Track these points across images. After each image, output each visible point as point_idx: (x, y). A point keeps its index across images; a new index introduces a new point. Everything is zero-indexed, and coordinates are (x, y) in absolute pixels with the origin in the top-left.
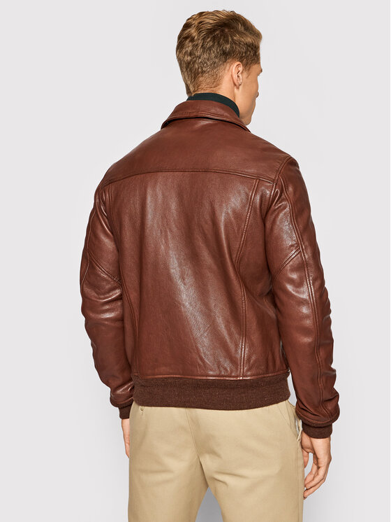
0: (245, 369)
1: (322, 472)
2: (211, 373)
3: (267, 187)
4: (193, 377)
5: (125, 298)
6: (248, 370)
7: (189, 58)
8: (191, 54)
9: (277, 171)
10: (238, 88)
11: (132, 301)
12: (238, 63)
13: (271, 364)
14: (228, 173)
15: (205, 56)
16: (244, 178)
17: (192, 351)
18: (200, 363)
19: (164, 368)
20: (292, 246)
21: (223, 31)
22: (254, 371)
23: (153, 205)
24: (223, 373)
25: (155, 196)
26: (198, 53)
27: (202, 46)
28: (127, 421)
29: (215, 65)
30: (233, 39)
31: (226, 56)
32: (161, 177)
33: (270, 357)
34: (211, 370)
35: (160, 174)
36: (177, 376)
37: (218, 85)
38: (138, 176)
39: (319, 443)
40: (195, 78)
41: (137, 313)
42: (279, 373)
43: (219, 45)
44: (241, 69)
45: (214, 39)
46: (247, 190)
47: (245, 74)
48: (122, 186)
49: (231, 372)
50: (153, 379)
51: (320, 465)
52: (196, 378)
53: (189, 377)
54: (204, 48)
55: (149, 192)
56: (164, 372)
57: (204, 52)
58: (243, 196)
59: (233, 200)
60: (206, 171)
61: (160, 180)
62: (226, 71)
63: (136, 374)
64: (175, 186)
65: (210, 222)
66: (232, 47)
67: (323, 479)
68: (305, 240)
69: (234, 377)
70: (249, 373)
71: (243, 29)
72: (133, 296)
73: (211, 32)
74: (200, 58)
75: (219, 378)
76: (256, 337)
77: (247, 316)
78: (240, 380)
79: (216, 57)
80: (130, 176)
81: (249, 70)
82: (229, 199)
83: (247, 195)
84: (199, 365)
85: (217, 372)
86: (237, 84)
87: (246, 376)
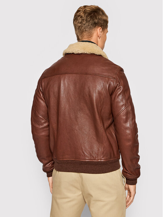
0: (101, 157)
1: (132, 198)
2: (87, 158)
3: (112, 81)
4: (79, 160)
5: (51, 126)
6: (103, 157)
7: (80, 25)
8: (81, 23)
9: (116, 74)
10: (100, 38)
11: (54, 128)
12: (100, 28)
13: (112, 155)
14: (95, 75)
15: (87, 24)
16: (103, 77)
17: (79, 149)
18: (83, 154)
19: (67, 156)
20: (123, 105)
21: (94, 14)
22: (105, 158)
23: (63, 88)
24: (92, 158)
25: (64, 84)
26: (84, 23)
27: (86, 20)
28: (51, 178)
29: (91, 28)
30: (99, 18)
31: (96, 25)
32: (67, 76)
33: (112, 152)
34: (87, 157)
35: (67, 75)
36: (73, 159)
37: (92, 37)
38: (57, 76)
39: (131, 187)
40: (82, 33)
41: (56, 133)
42: (115, 159)
43: (93, 20)
44: (101, 30)
45: (91, 17)
46: (103, 82)
47: (102, 33)
48: (50, 79)
49: (96, 158)
50: (62, 160)
51: (131, 195)
52: (81, 160)
53: (78, 160)
54: (87, 21)
55: (62, 82)
56: (67, 158)
57: (86, 22)
58: (102, 85)
59: (98, 86)
60: (86, 74)
61: (66, 77)
62: (95, 31)
63: (55, 158)
64: (73, 80)
65: (88, 95)
66: (98, 21)
67: (132, 201)
68: (128, 102)
69: (97, 160)
70: (103, 159)
71: (102, 13)
72: (54, 125)
73: (90, 14)
74: (85, 25)
75: (90, 161)
76: (106, 144)
77: (103, 135)
78: (99, 161)
79: (91, 25)
80: (53, 76)
81: (104, 31)
82: (96, 86)
83: (104, 84)
84: (82, 155)
85: (90, 158)
86: (99, 36)
87: (102, 160)
